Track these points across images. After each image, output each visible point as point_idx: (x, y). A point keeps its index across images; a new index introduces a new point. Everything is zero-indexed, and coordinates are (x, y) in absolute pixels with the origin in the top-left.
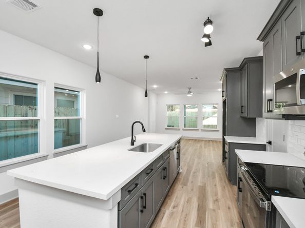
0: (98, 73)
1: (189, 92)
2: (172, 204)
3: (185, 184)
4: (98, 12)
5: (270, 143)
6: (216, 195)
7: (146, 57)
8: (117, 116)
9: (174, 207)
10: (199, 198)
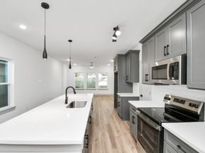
0: (45, 52)
1: (92, 66)
2: (94, 139)
3: (98, 125)
4: (45, 6)
5: (142, 96)
6: (117, 127)
7: (70, 41)
8: (40, 81)
9: (96, 140)
10: (108, 132)
